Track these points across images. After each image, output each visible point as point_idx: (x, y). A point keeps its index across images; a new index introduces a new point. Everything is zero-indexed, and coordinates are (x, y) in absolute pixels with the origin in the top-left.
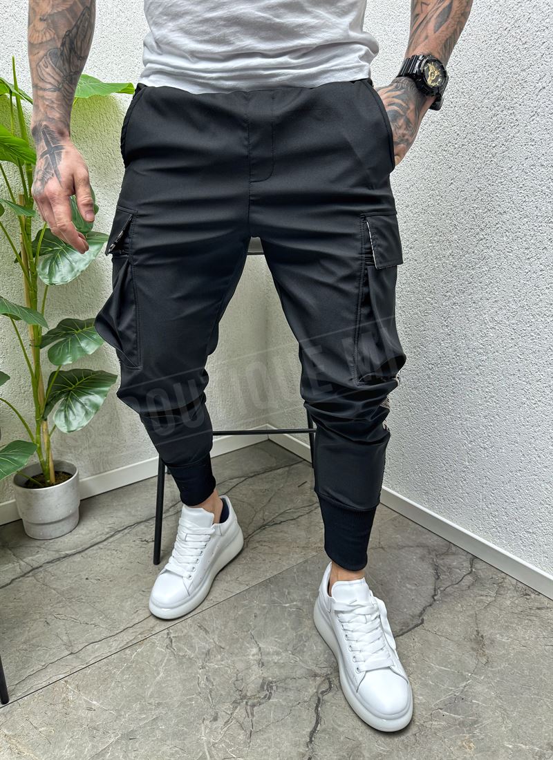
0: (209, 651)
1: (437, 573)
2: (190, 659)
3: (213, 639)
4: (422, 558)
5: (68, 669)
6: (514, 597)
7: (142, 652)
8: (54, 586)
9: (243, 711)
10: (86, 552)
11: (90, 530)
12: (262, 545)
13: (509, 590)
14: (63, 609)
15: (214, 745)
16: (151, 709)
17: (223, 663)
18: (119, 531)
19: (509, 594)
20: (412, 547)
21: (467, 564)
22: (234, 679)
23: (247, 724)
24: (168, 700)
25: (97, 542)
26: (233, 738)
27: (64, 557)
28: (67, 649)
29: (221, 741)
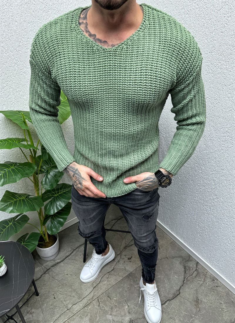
0: (112, 307)
1: (185, 270)
2: (106, 311)
3: (113, 302)
4: (180, 263)
5: (68, 316)
7: (90, 308)
8: (56, 278)
10: (64, 261)
14: (61, 289)
17: (117, 312)
18: (74, 250)
19: (208, 280)
20: (177, 257)
21: (195, 266)
22: (121, 319)
25: (68, 255)
27: (57, 264)
28: (66, 308)
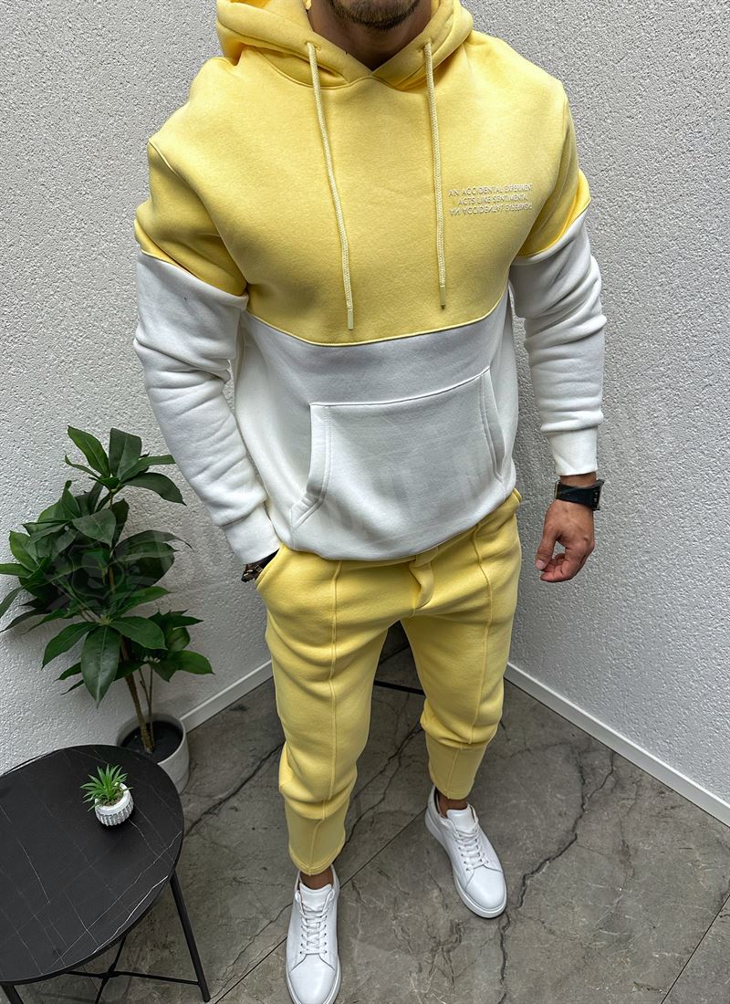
0: (395, 899)
1: (582, 776)
2: (381, 910)
3: (396, 885)
4: (567, 760)
5: (274, 940)
6: (651, 797)
8: (224, 843)
9: (441, 957)
10: (240, 793)
11: (234, 763)
12: (414, 761)
13: (647, 789)
14: (244, 870)
15: (425, 996)
16: (362, 970)
17: (412, 910)
18: (265, 760)
19: (648, 793)
20: (556, 745)
21: (607, 762)
22: (425, 926)
23: (448, 971)
24: (374, 958)
25: (247, 776)
26: (439, 986)
27: (220, 804)
28: (265, 917)
29: (431, 991)
